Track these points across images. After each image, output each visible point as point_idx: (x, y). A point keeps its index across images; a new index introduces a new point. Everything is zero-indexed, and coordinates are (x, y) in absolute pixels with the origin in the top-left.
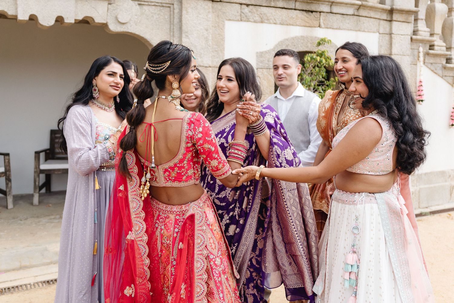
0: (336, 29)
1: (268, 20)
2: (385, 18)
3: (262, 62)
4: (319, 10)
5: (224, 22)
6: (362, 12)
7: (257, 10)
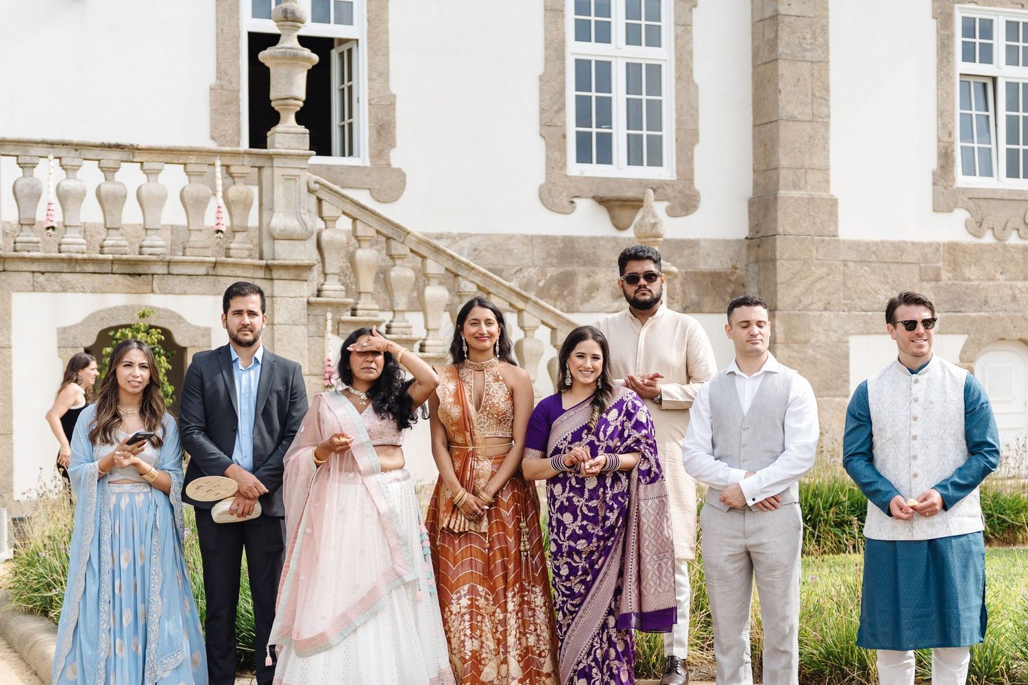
0: (180, 294)
1: (72, 288)
2: (263, 276)
3: (64, 339)
4: (149, 272)
5: (9, 294)
6: (220, 271)
7: (56, 278)
